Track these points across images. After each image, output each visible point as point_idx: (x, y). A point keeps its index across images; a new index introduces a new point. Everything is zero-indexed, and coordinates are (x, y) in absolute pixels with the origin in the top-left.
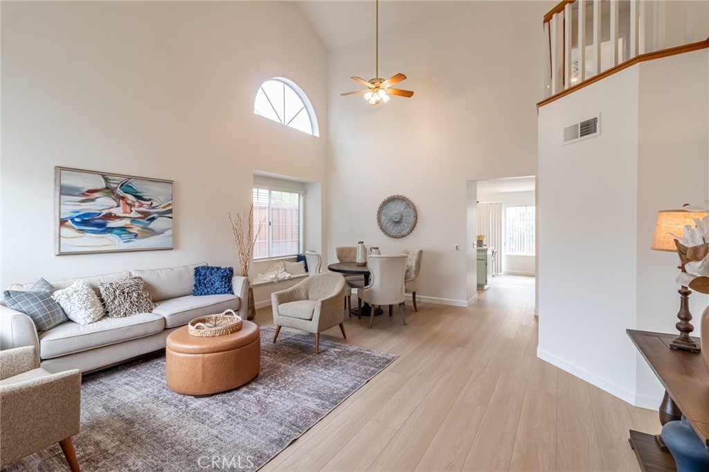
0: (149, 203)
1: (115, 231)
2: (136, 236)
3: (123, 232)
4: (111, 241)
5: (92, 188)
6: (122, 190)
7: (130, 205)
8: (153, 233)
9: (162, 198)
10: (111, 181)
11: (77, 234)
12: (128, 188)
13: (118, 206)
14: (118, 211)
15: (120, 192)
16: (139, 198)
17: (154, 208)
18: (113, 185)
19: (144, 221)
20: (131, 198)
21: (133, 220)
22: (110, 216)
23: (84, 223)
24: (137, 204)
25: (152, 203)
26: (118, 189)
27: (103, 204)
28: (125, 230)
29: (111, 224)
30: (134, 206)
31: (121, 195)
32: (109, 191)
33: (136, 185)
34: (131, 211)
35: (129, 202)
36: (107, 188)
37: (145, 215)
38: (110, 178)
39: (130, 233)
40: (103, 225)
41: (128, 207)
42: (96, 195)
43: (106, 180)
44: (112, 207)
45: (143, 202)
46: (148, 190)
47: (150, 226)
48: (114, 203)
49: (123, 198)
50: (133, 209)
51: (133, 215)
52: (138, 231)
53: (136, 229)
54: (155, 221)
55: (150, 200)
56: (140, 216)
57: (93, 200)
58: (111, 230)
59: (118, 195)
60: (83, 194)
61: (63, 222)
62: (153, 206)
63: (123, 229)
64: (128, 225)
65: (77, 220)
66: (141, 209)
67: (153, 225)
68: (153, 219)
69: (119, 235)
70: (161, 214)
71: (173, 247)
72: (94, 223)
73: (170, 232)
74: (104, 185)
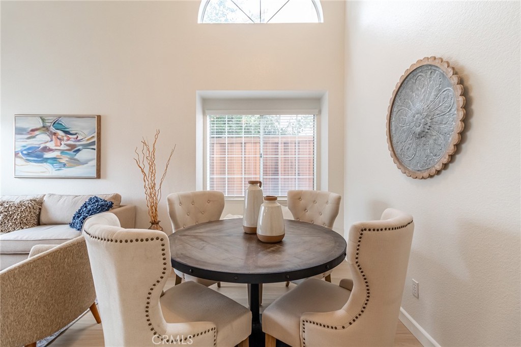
0: (75, 136)
1: (49, 161)
2: (65, 165)
3: (55, 162)
4: (47, 169)
5: (34, 128)
6: (54, 127)
7: (60, 139)
8: (78, 163)
9: (86, 132)
10: (47, 121)
11: (25, 163)
12: (59, 125)
13: (52, 140)
14: (51, 145)
15: (53, 129)
16: (67, 133)
17: (79, 141)
18: (48, 124)
19: (71, 152)
20: (60, 133)
21: (63, 152)
22: (46, 149)
23: (30, 154)
24: (65, 138)
25: (77, 137)
26: (51, 127)
27: (41, 140)
28: (56, 160)
29: (46, 155)
30: (63, 140)
31: (54, 131)
32: (45, 129)
33: (65, 122)
34: (61, 144)
35: (59, 137)
36: (44, 127)
37: (72, 147)
38: (46, 119)
39: (60, 163)
40: (41, 156)
41: (58, 141)
42: (37, 133)
43: (43, 120)
44: (47, 142)
45: (70, 136)
46: (74, 125)
47: (76, 157)
48: (48, 139)
49: (55, 134)
50: (62, 143)
51: (63, 147)
52: (66, 161)
53: (64, 160)
54: (80, 152)
55: (76, 134)
56: (68, 148)
57: (34, 137)
58: (46, 160)
59: (51, 132)
60: (29, 133)
61: (16, 154)
62: (78, 139)
63: (55, 159)
64: (58, 156)
65: (25, 152)
66: (69, 142)
67: (79, 156)
68: (79, 150)
69: (52, 164)
70: (86, 146)
71: (99, 176)
72: (36, 155)
73: (94, 162)
74: (41, 125)
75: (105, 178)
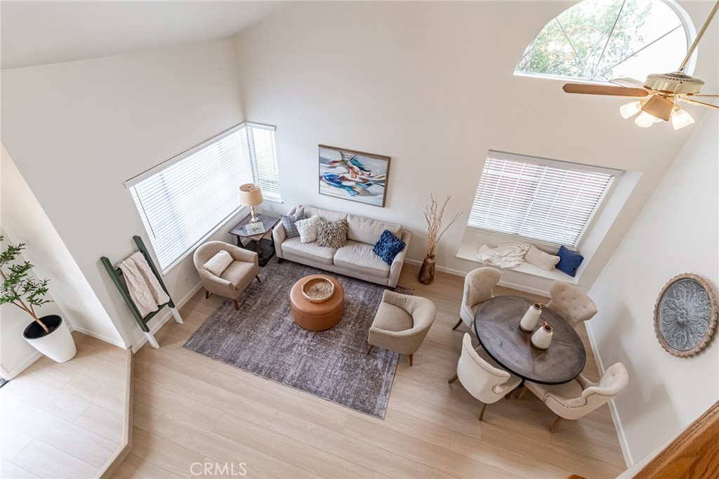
0: (368, 173)
1: (346, 188)
2: (358, 193)
4: (343, 192)
5: (334, 160)
6: (351, 162)
7: (355, 173)
8: (369, 194)
9: (378, 171)
10: (345, 156)
11: (327, 185)
12: (356, 162)
13: (349, 173)
14: (348, 176)
15: (350, 164)
16: (362, 169)
17: (371, 177)
18: (347, 159)
19: (364, 185)
20: (356, 168)
21: (357, 183)
22: (343, 178)
23: (331, 180)
24: (360, 173)
26: (349, 162)
27: (340, 170)
28: (352, 189)
29: (344, 183)
30: (358, 174)
31: (351, 166)
32: (344, 162)
33: (360, 159)
35: (355, 171)
36: (343, 161)
37: (365, 181)
38: (345, 154)
39: (355, 191)
40: (340, 183)
41: (355, 175)
42: (337, 164)
43: (342, 154)
44: (345, 173)
45: (364, 172)
46: (368, 163)
47: (368, 189)
48: (347, 171)
49: (351, 168)
50: (357, 176)
51: (357, 180)
52: (360, 190)
53: (358, 189)
54: (372, 186)
55: (369, 171)
56: (361, 181)
57: (335, 167)
58: (344, 187)
59: (349, 166)
60: (330, 163)
61: (321, 178)
62: (371, 175)
63: (351, 187)
64: (354, 185)
65: (327, 178)
66: (363, 177)
67: (369, 189)
68: (370, 185)
69: (348, 191)
70: (376, 182)
71: (384, 205)
72: (335, 181)
73: (382, 196)
74: (341, 159)
75: (389, 207)
